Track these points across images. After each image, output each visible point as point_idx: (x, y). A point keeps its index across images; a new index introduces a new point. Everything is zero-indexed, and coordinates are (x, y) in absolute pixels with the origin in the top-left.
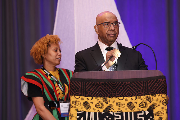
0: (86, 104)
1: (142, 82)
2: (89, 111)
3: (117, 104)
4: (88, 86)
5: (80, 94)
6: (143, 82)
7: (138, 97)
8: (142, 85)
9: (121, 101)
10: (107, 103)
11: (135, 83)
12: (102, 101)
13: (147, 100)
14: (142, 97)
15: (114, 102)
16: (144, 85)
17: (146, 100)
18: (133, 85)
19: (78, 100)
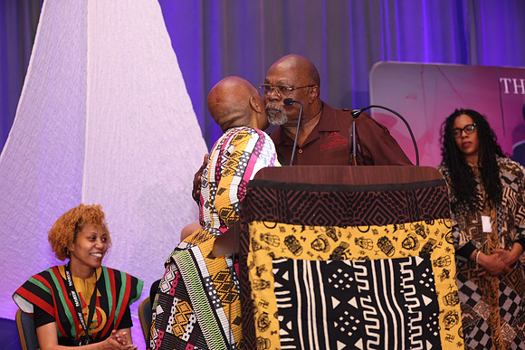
0: (290, 241)
1: (404, 192)
2: (300, 258)
3: (356, 241)
4: (291, 199)
5: (276, 218)
6: (407, 192)
7: (398, 225)
8: (405, 199)
9: (365, 236)
10: (336, 240)
11: (390, 196)
12: (325, 234)
13: (417, 232)
14: (407, 225)
15: (349, 237)
16: (407, 198)
17: (414, 232)
18: (386, 198)
19: (272, 232)
